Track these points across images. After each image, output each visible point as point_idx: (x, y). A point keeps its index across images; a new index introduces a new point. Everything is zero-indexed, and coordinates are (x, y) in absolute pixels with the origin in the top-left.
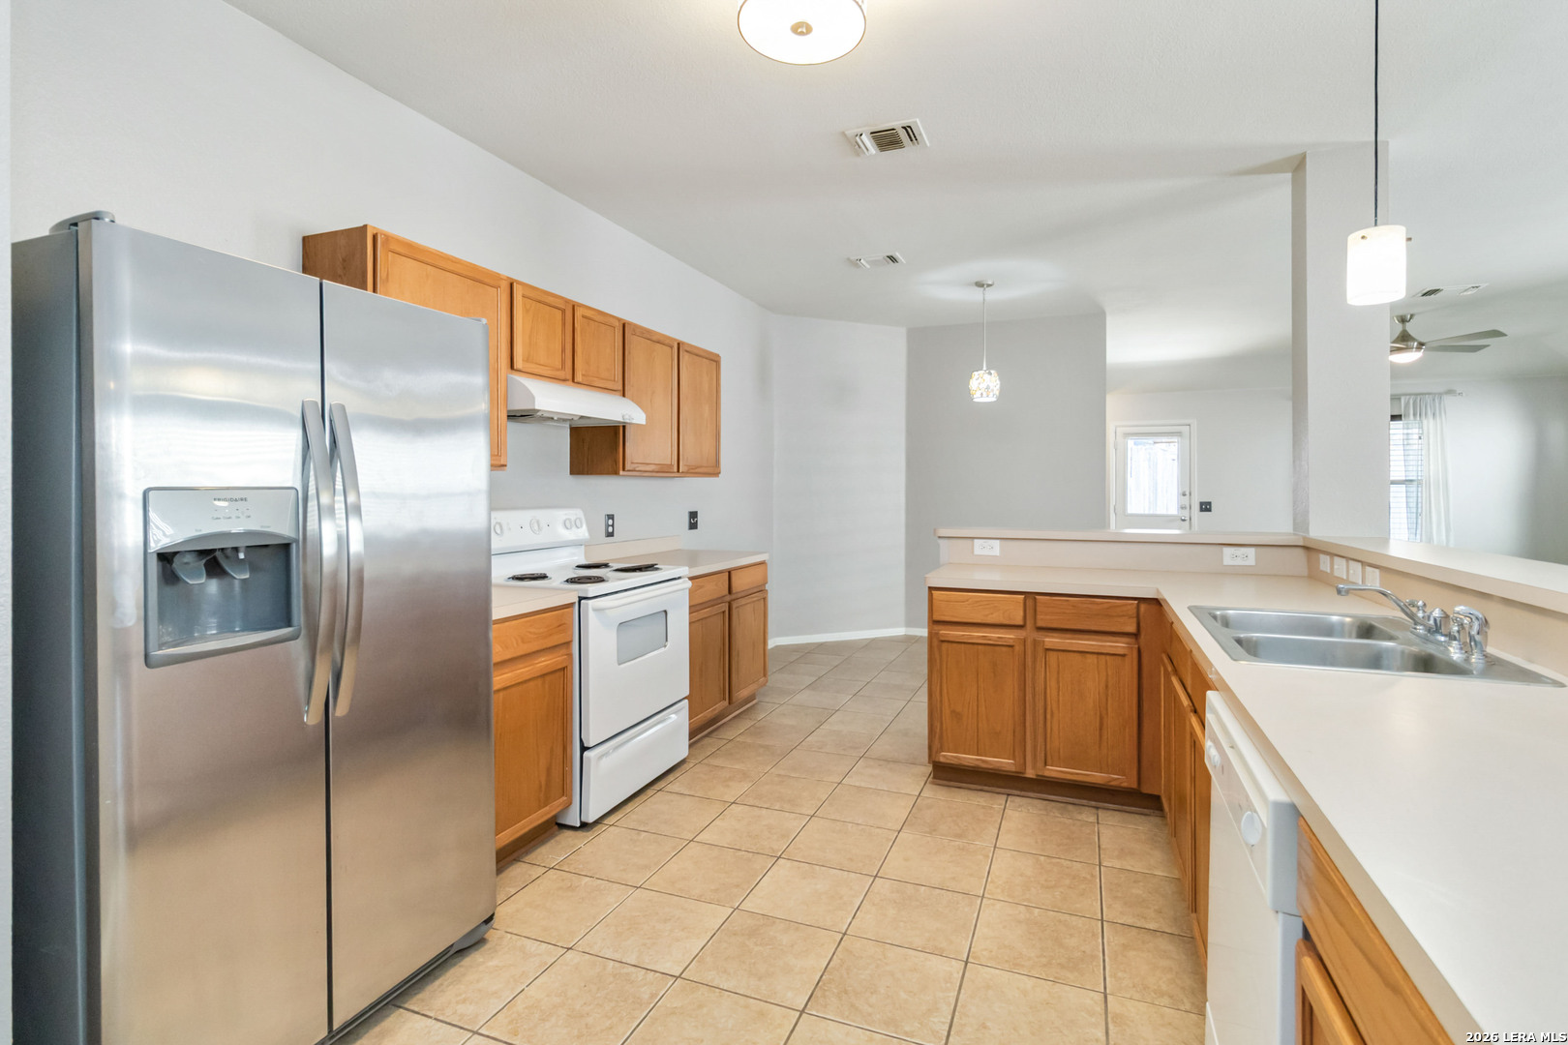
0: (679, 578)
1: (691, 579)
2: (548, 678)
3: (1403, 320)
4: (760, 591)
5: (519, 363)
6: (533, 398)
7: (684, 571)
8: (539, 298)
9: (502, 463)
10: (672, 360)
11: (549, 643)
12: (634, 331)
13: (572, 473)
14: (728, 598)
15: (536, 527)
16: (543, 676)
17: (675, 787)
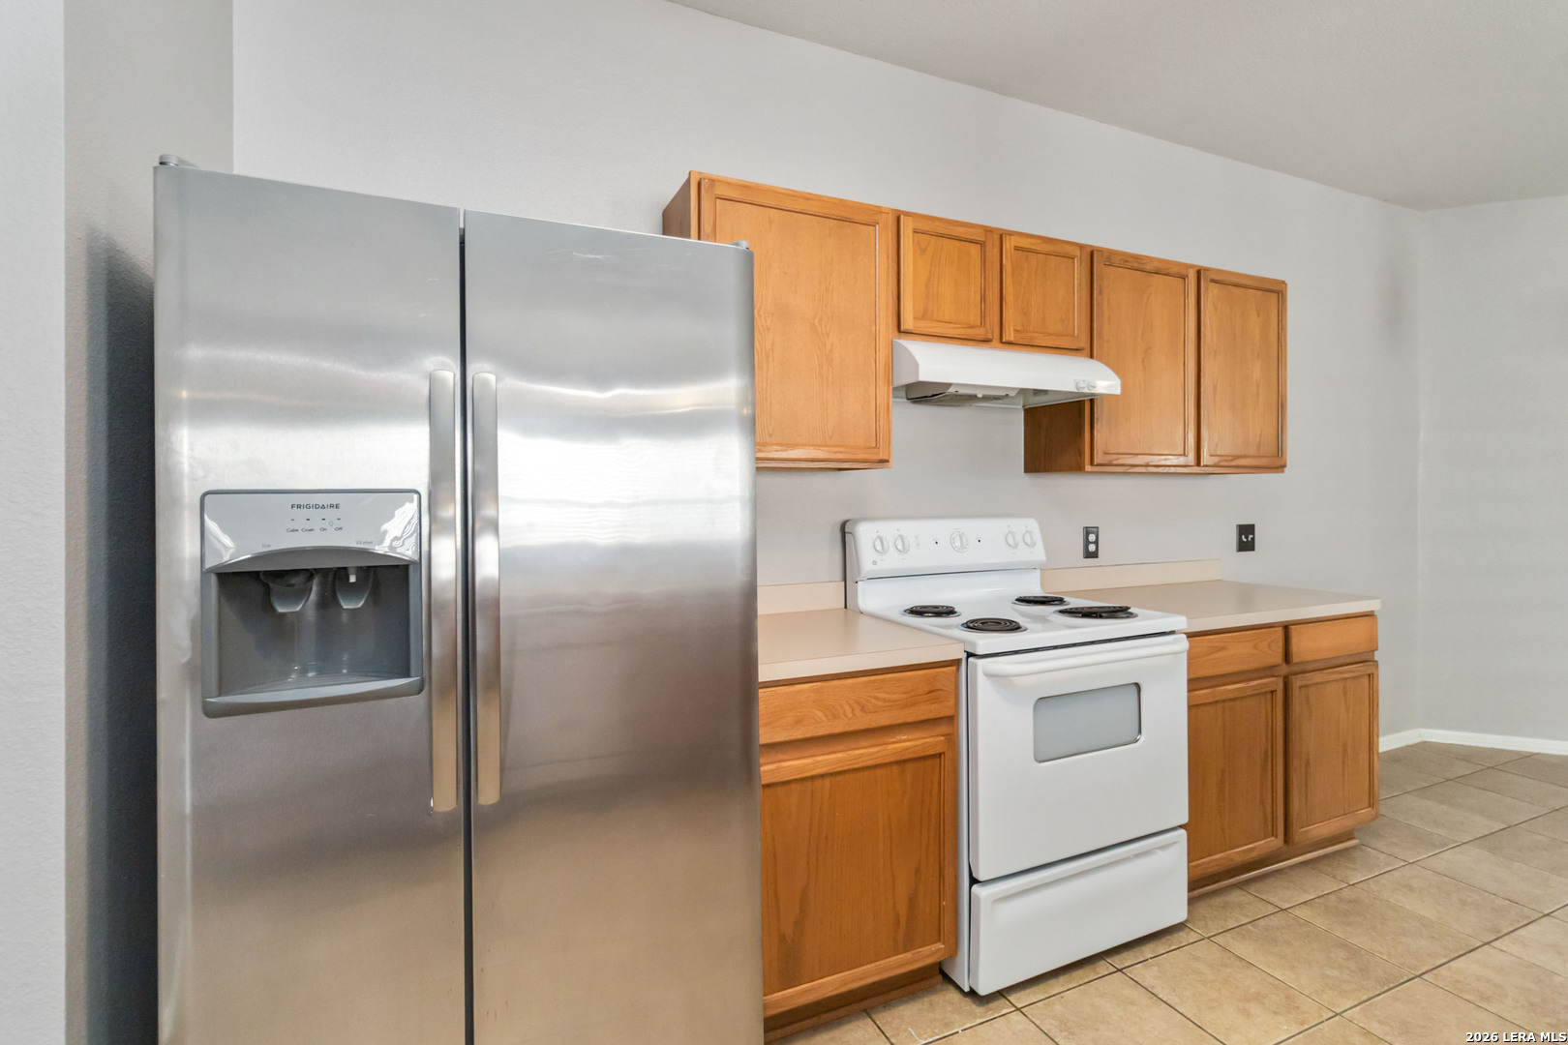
0: (1172, 633)
1: (1190, 635)
2: (910, 766)
4: (1364, 661)
5: (908, 323)
6: (916, 365)
7: (1179, 622)
8: (941, 231)
9: (881, 457)
10: (1185, 296)
11: (910, 715)
12: (1109, 259)
13: (1027, 470)
14: (1285, 669)
15: (958, 544)
16: (902, 763)
17: (1148, 975)
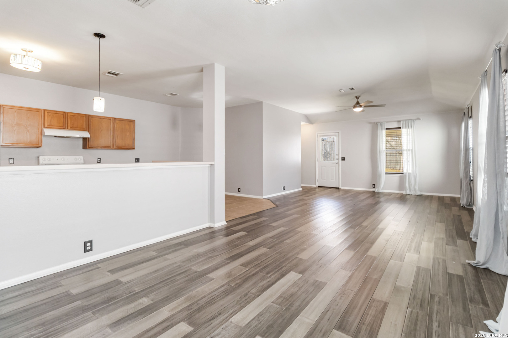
3: (357, 98)
8: (54, 113)
9: (40, 146)
10: (111, 122)
13: (83, 148)
